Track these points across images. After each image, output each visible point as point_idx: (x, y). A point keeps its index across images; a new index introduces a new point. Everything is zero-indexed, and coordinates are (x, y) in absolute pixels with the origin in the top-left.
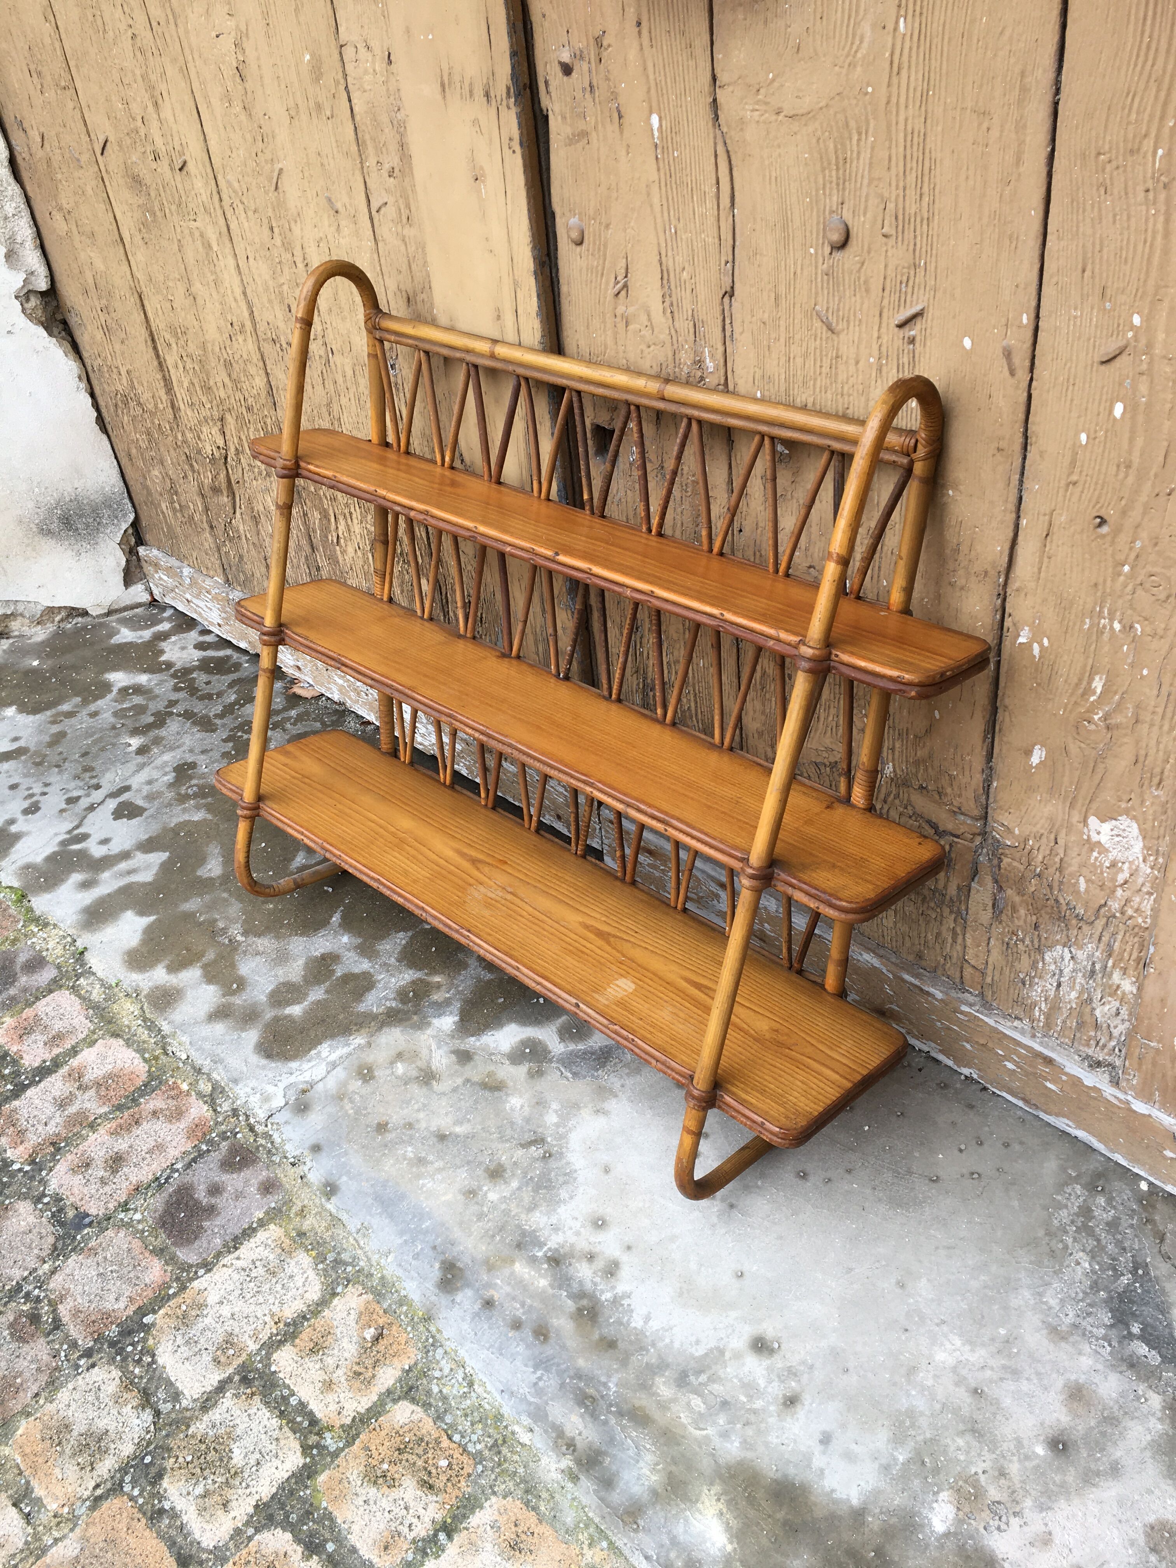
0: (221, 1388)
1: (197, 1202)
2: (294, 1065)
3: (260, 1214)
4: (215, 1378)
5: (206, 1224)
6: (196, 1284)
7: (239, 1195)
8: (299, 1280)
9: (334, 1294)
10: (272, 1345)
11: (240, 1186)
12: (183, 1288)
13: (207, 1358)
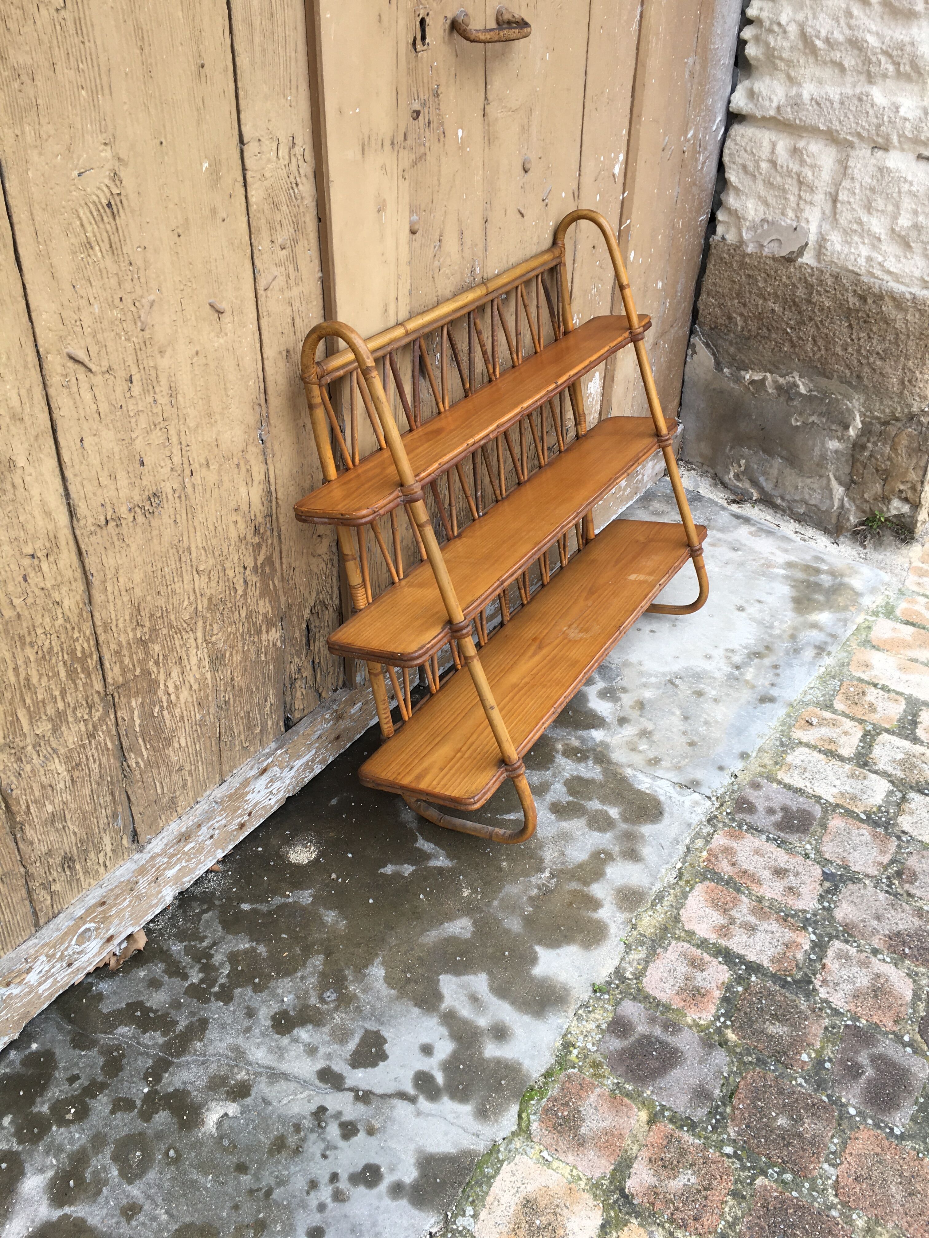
0: (876, 772)
1: (783, 818)
2: (662, 798)
3: (775, 785)
4: (874, 776)
5: (794, 809)
6: (832, 800)
7: (768, 798)
8: (802, 758)
9: (801, 743)
10: (841, 758)
11: (761, 800)
12: (838, 806)
13: (866, 782)
